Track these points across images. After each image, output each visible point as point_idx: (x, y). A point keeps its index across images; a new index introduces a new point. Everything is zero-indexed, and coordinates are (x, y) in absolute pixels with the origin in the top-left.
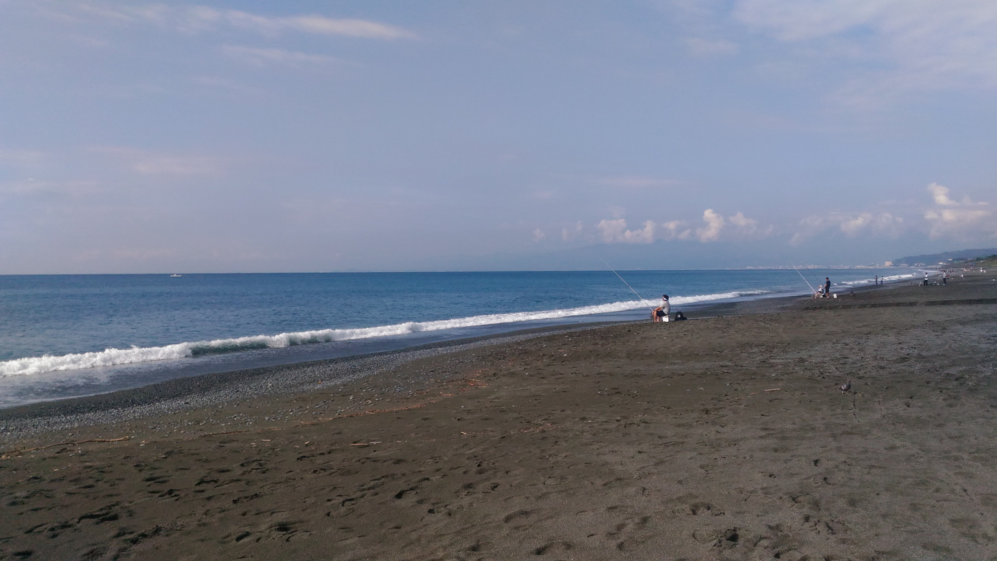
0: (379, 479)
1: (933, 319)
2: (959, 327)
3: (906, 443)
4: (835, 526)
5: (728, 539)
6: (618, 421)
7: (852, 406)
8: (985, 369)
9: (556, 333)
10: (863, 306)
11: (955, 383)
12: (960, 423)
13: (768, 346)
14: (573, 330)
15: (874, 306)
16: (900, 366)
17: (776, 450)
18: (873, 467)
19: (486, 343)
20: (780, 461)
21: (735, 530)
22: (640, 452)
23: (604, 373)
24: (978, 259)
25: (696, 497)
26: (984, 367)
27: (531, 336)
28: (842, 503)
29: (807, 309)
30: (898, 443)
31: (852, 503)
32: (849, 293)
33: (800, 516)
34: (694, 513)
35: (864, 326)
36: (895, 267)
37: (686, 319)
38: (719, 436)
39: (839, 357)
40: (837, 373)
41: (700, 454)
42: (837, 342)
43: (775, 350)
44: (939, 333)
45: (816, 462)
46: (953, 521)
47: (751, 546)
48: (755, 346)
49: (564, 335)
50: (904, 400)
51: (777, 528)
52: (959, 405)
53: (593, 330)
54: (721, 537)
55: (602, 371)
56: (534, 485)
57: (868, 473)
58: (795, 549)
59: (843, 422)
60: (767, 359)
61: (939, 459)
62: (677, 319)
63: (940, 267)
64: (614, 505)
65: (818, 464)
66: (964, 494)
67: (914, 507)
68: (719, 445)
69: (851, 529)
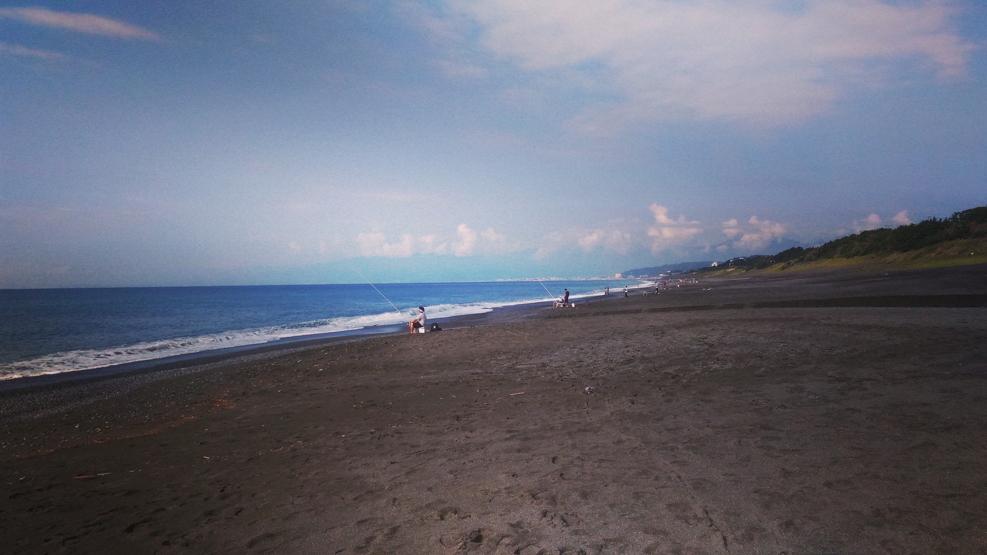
0: (106, 514)
1: (653, 325)
2: (676, 331)
3: (631, 437)
4: (570, 519)
5: (472, 541)
6: (372, 433)
7: (586, 405)
8: (696, 368)
9: (311, 347)
10: (597, 314)
11: (671, 381)
12: (675, 416)
13: (514, 353)
14: (330, 344)
15: (605, 313)
16: (627, 367)
17: (519, 451)
18: (602, 460)
19: (236, 361)
20: (522, 460)
21: (479, 531)
22: (392, 463)
23: (360, 386)
24: (692, 271)
25: (445, 502)
26: (696, 366)
27: (285, 351)
28: (575, 496)
29: (550, 317)
30: (624, 437)
31: (585, 495)
32: (585, 302)
33: (539, 512)
34: (442, 518)
35: (596, 332)
36: (623, 279)
37: (441, 329)
38: (468, 441)
39: (575, 361)
40: (574, 376)
41: (450, 460)
42: (574, 347)
43: (520, 357)
44: (658, 337)
45: (554, 460)
46: (669, 506)
47: (493, 545)
48: (504, 353)
49: (320, 349)
50: (630, 398)
51: (517, 526)
52: (675, 401)
53: (350, 343)
54: (467, 539)
55: (359, 384)
56: (282, 506)
57: (598, 467)
58: (533, 544)
59: (576, 420)
60: (513, 365)
61: (658, 450)
62: (433, 330)
63: (661, 278)
64: (364, 518)
65: (556, 461)
66: (678, 480)
67: (637, 496)
68: (468, 450)
69: (583, 521)
